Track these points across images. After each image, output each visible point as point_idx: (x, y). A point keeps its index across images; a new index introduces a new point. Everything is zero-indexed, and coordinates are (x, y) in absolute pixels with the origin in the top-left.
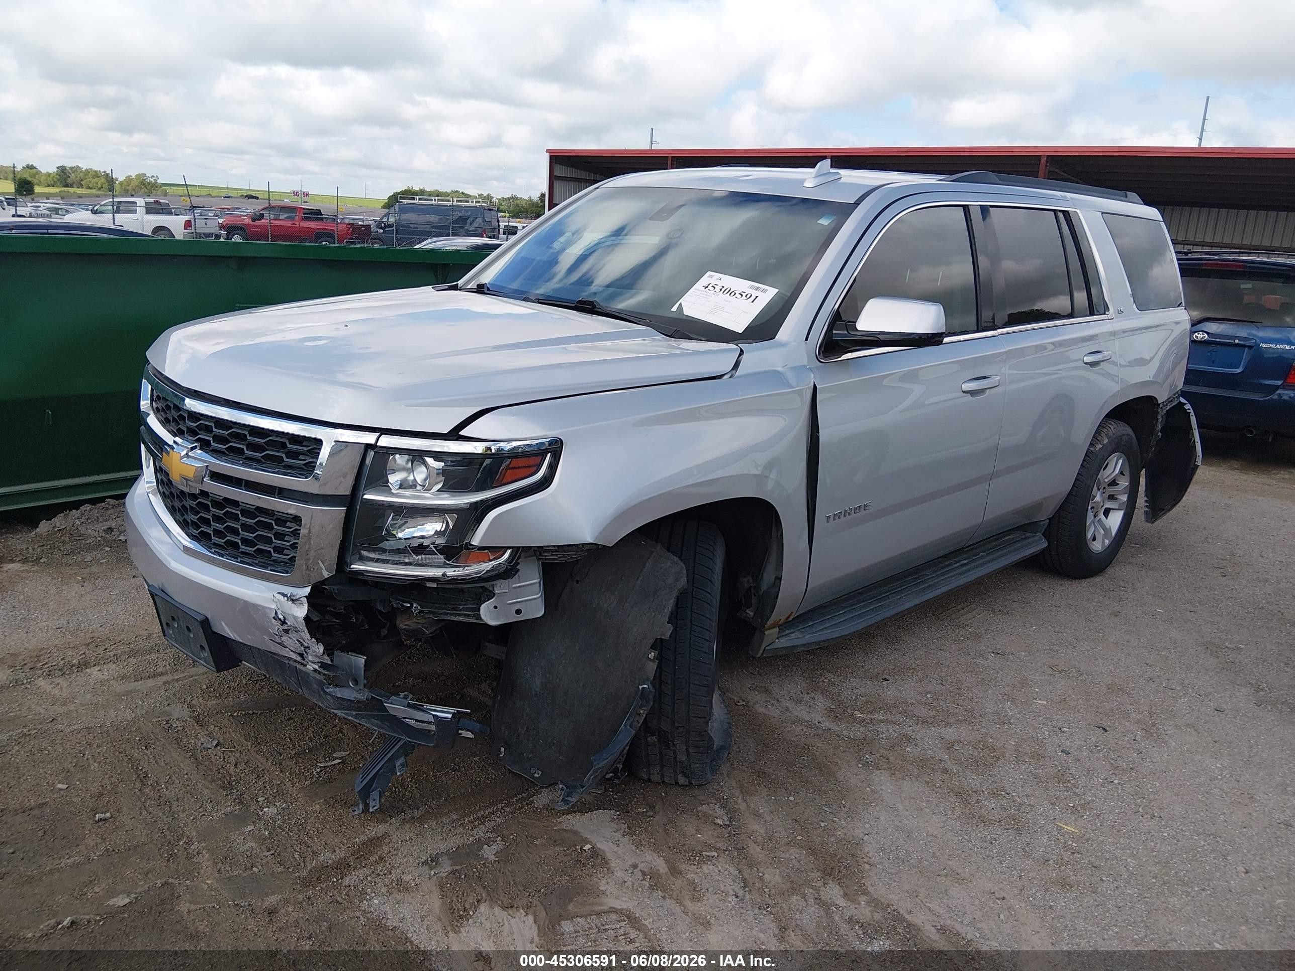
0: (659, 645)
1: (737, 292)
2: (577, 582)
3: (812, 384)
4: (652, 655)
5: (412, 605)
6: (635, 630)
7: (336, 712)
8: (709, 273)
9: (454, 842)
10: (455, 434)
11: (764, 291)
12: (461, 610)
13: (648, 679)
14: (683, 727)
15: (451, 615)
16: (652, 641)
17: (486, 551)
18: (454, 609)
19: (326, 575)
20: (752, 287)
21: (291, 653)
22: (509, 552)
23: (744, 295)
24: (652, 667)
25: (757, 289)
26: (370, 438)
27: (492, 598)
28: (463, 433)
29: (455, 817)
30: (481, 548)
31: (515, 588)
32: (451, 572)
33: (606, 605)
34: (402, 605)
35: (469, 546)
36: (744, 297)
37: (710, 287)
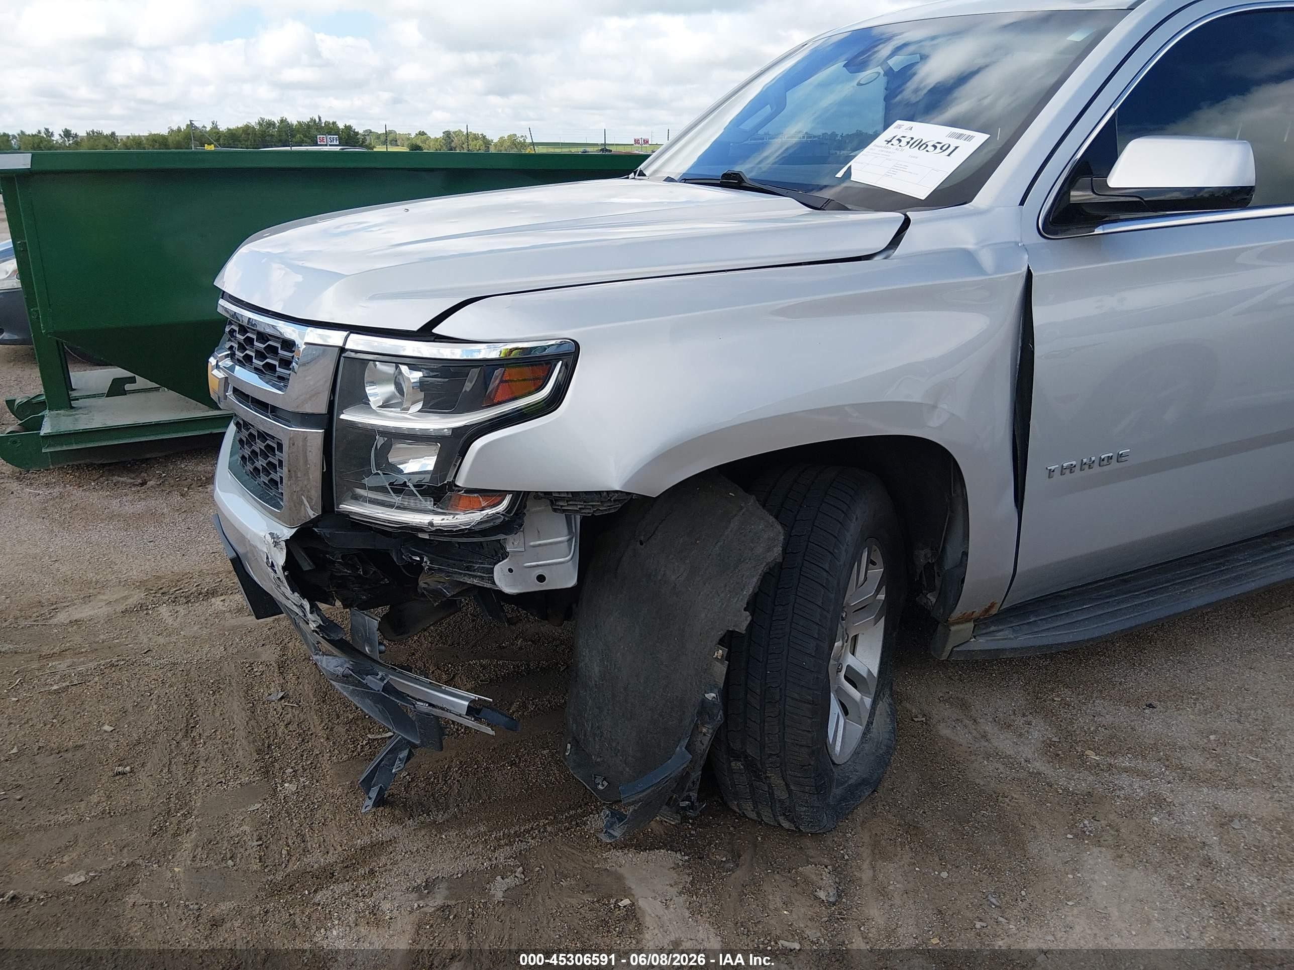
0: (729, 639)
1: (930, 144)
2: (641, 544)
3: (1025, 269)
4: (720, 653)
5: (422, 559)
6: (703, 615)
8: (899, 122)
9: (469, 863)
10: (426, 333)
11: (969, 138)
13: (716, 686)
14: (777, 755)
15: (465, 575)
16: (721, 633)
17: (476, 495)
18: (468, 568)
19: (312, 514)
20: (952, 135)
22: (508, 498)
23: (939, 146)
24: (721, 670)
25: (959, 136)
26: (336, 338)
27: (503, 559)
28: (438, 330)
30: (469, 491)
31: (534, 546)
32: (438, 520)
33: (673, 578)
34: (411, 558)
35: (452, 485)
36: (938, 150)
37: (895, 142)
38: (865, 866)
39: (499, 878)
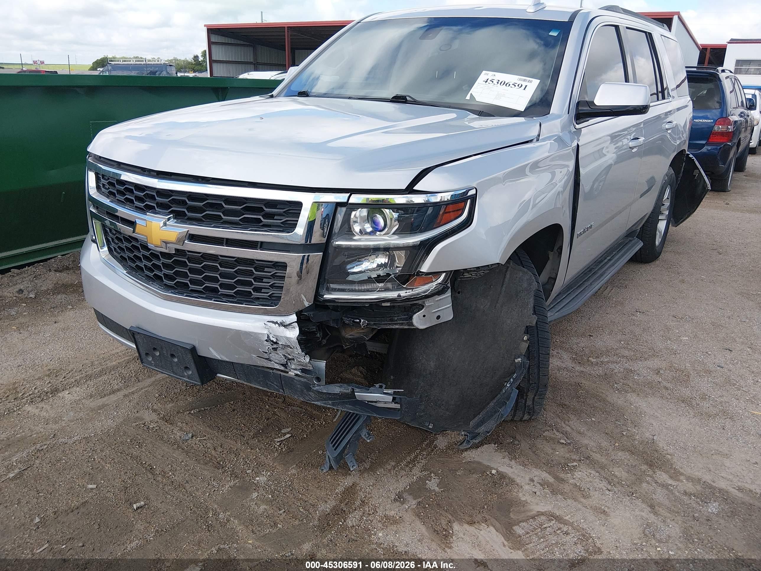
1: (511, 84)
3: (576, 144)
4: (525, 338)
5: (360, 321)
6: (509, 322)
7: (316, 403)
8: (484, 72)
9: (403, 483)
10: (410, 190)
11: (531, 82)
12: (396, 321)
13: (521, 355)
14: (535, 383)
15: (390, 324)
16: (524, 328)
17: (431, 276)
18: (392, 320)
19: (307, 304)
20: (520, 80)
21: (276, 365)
22: (444, 274)
23: (517, 85)
24: (524, 346)
25: (525, 80)
26: (342, 198)
27: (421, 309)
28: (416, 188)
29: (393, 464)
30: (428, 274)
31: (437, 301)
32: (403, 293)
33: (482, 307)
34: (353, 321)
35: (420, 274)
36: (517, 87)
38: (564, 426)
39: (427, 482)
